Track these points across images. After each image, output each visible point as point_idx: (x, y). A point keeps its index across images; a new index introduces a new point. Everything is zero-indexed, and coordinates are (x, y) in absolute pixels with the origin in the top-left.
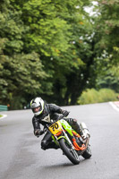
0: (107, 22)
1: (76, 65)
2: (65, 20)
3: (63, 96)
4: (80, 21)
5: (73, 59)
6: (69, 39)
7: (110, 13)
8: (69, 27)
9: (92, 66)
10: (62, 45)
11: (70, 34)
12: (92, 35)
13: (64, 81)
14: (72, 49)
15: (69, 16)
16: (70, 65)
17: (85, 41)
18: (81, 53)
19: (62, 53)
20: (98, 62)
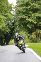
0: (18, 16)
1: (8, 31)
2: (4, 15)
3: (3, 42)
4: (9, 16)
5: (7, 29)
6: (5, 22)
7: (20, 13)
8: (5, 18)
9: (13, 32)
10: (3, 25)
11: (6, 20)
12: (13, 21)
13: (3, 37)
14: (7, 26)
15: (5, 14)
16: (6, 31)
17: (11, 23)
18: (10, 27)
19: (3, 27)
20: (15, 30)
